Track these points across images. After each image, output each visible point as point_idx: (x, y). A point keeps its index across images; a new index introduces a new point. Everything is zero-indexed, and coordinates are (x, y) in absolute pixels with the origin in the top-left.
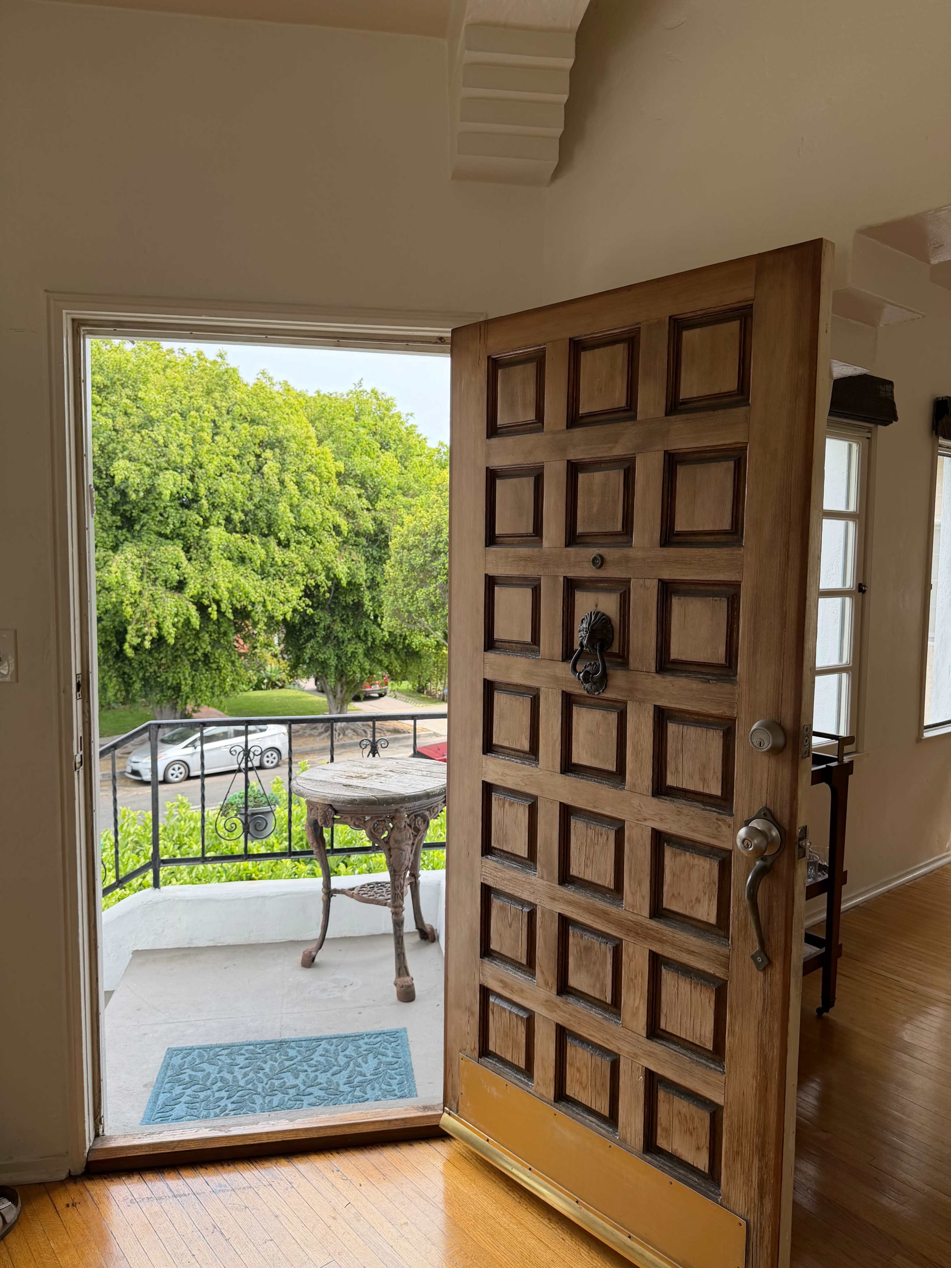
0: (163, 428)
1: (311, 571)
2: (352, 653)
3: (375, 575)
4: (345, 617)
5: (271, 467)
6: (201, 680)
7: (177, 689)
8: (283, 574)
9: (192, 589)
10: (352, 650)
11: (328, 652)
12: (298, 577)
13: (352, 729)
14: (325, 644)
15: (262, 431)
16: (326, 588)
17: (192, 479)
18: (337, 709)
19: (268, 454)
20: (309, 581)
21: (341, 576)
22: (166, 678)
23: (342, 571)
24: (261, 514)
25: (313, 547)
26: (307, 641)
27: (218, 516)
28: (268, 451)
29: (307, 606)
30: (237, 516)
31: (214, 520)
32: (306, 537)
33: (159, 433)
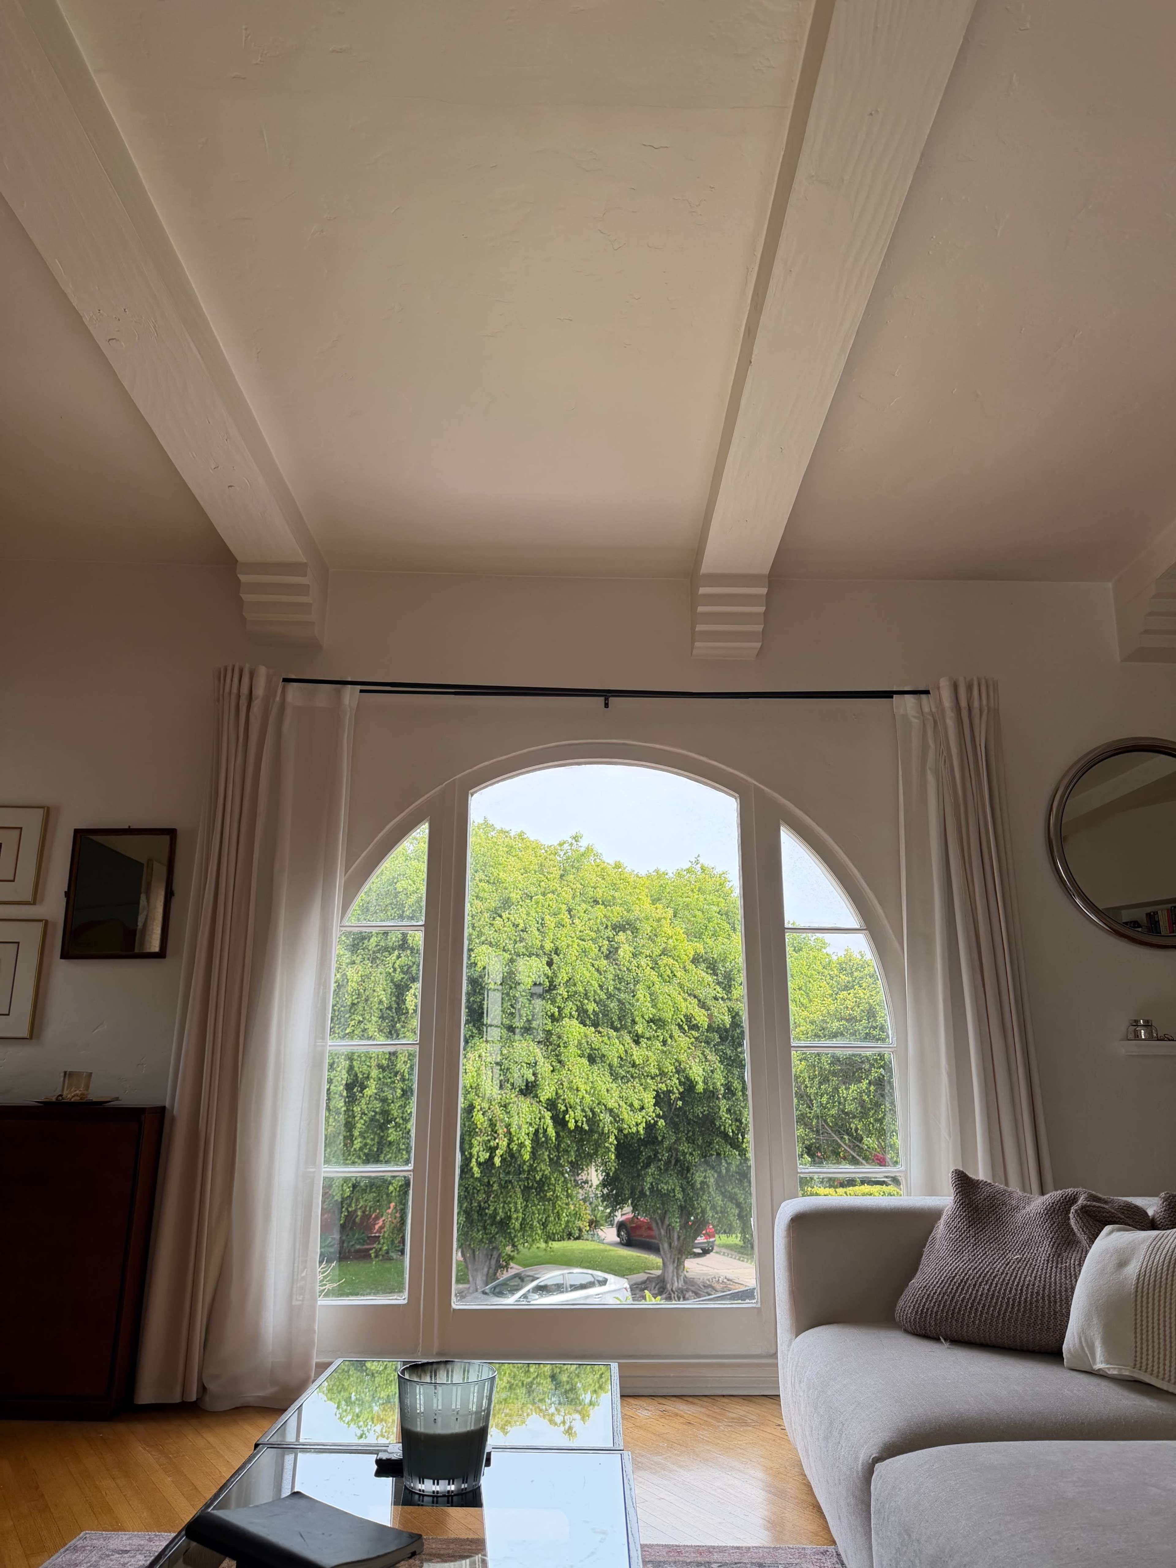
0: (523, 911)
1: (662, 1074)
2: (702, 1183)
3: (730, 1079)
4: (691, 1134)
5: (625, 952)
6: (533, 1213)
7: (504, 1224)
8: (632, 1077)
9: (547, 1092)
10: (701, 1179)
11: (670, 1181)
12: (649, 1081)
13: (693, 1292)
14: (666, 1170)
15: (617, 914)
16: (677, 1095)
17: (550, 964)
18: (674, 1262)
19: (621, 937)
20: (660, 1085)
21: (698, 1079)
22: (495, 1209)
23: (697, 1072)
24: (613, 1005)
25: (664, 1043)
26: (647, 1165)
27: (570, 1007)
28: (621, 933)
29: (658, 1116)
30: (591, 1007)
31: (566, 1011)
32: (656, 1032)
33: (518, 915)
